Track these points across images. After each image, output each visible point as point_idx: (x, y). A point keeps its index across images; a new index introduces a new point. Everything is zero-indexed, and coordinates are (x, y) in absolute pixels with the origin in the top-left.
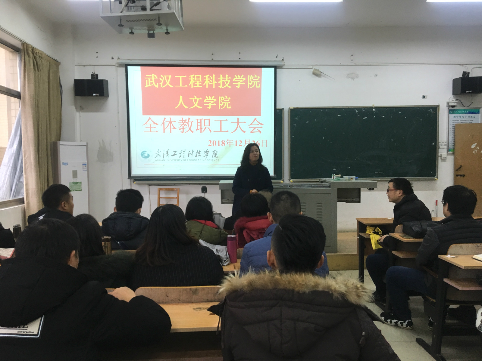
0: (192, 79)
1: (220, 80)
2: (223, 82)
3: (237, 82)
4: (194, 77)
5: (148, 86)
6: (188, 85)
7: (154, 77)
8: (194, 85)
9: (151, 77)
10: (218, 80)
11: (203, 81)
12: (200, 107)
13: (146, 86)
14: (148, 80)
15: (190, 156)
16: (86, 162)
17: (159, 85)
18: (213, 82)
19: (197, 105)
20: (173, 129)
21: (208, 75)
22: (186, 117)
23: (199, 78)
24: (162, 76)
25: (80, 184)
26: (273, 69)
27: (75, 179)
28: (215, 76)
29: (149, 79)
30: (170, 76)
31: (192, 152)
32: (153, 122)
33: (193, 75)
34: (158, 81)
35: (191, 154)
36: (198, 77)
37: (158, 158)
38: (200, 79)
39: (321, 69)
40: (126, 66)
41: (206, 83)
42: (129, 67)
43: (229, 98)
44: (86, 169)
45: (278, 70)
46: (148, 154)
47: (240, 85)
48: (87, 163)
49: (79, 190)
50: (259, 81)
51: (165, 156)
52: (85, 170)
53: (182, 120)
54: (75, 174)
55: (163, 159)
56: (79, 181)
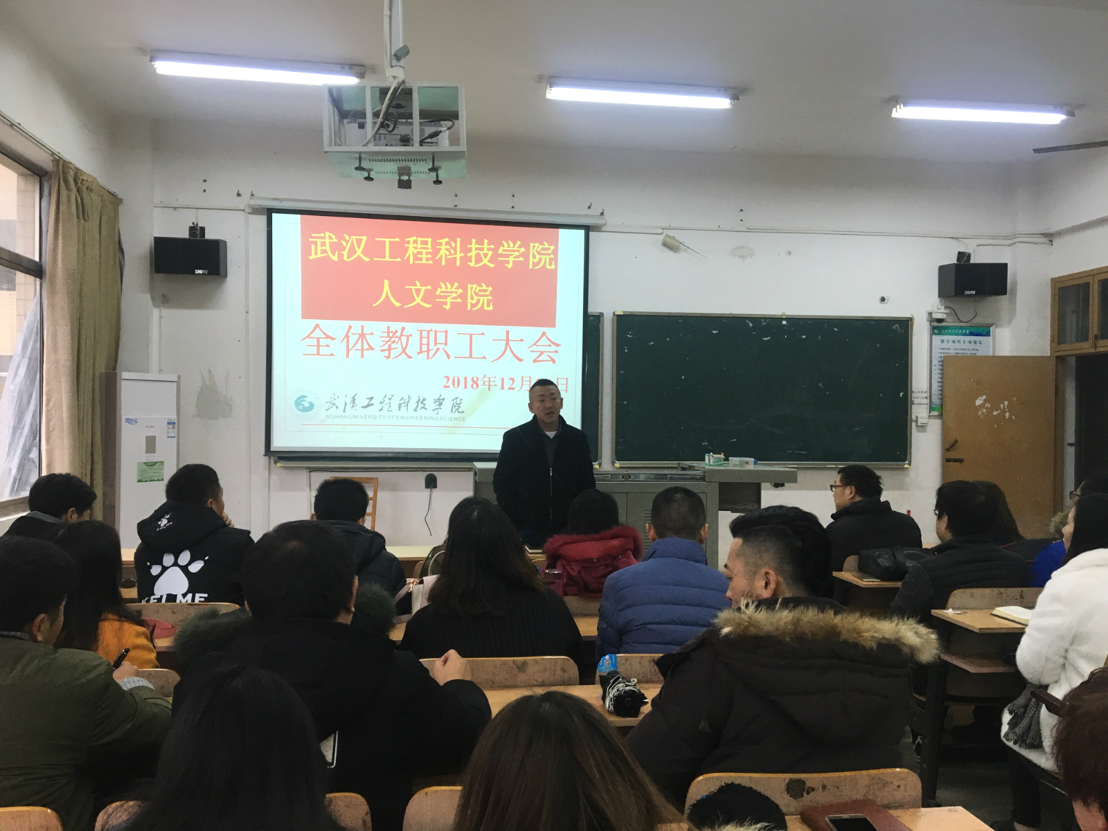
0: (411, 246)
1: (470, 250)
2: (478, 256)
3: (508, 256)
4: (415, 242)
5: (316, 257)
6: (402, 258)
7: (330, 238)
8: (415, 258)
9: (324, 238)
10: (465, 250)
11: (436, 251)
12: (428, 306)
13: (311, 258)
14: (315, 243)
15: (403, 408)
16: (174, 417)
17: (341, 256)
18: (455, 253)
19: (422, 300)
20: (367, 349)
21: (447, 240)
22: (396, 326)
23: (427, 244)
24: (347, 237)
25: (161, 467)
26: (582, 233)
27: (152, 455)
28: (461, 241)
29: (319, 241)
30: (364, 238)
31: (406, 401)
32: (324, 333)
33: (415, 238)
34: (336, 247)
35: (405, 404)
36: (425, 243)
37: (333, 411)
38: (429, 246)
39: (680, 236)
40: (269, 212)
41: (441, 257)
42: (274, 215)
43: (490, 289)
44: (173, 433)
45: (591, 234)
46: (310, 403)
47: (514, 261)
48: (176, 421)
49: (158, 480)
50: (552, 256)
51: (349, 406)
52: (173, 435)
53: (388, 332)
54: (151, 444)
55: (343, 414)
56: (159, 460)
